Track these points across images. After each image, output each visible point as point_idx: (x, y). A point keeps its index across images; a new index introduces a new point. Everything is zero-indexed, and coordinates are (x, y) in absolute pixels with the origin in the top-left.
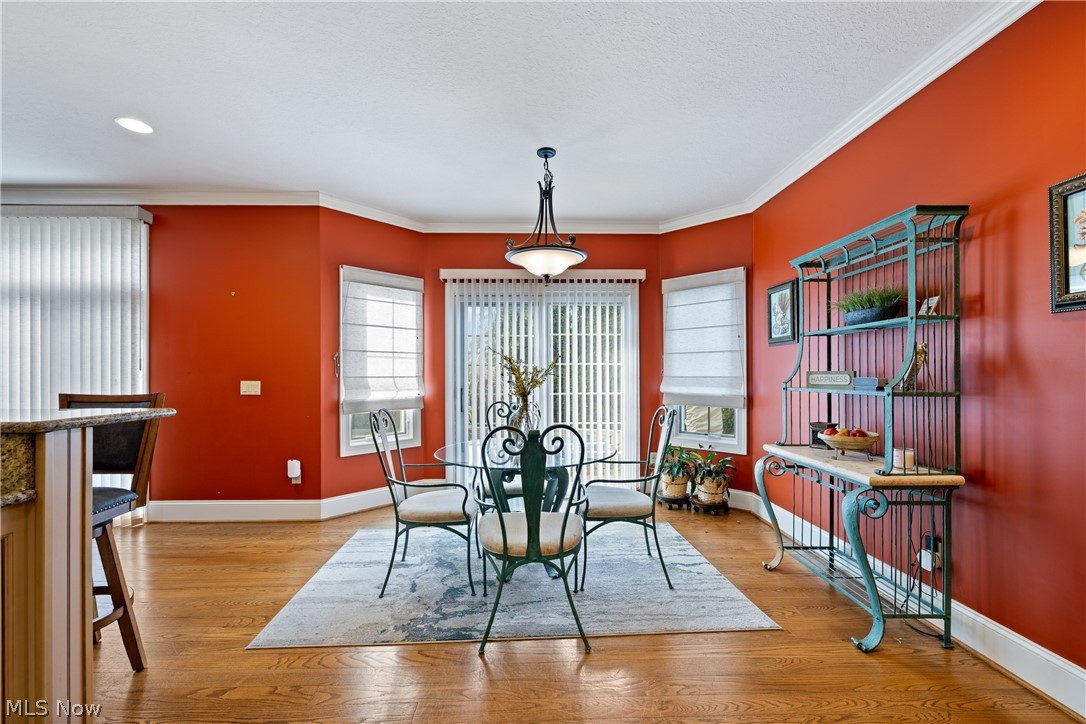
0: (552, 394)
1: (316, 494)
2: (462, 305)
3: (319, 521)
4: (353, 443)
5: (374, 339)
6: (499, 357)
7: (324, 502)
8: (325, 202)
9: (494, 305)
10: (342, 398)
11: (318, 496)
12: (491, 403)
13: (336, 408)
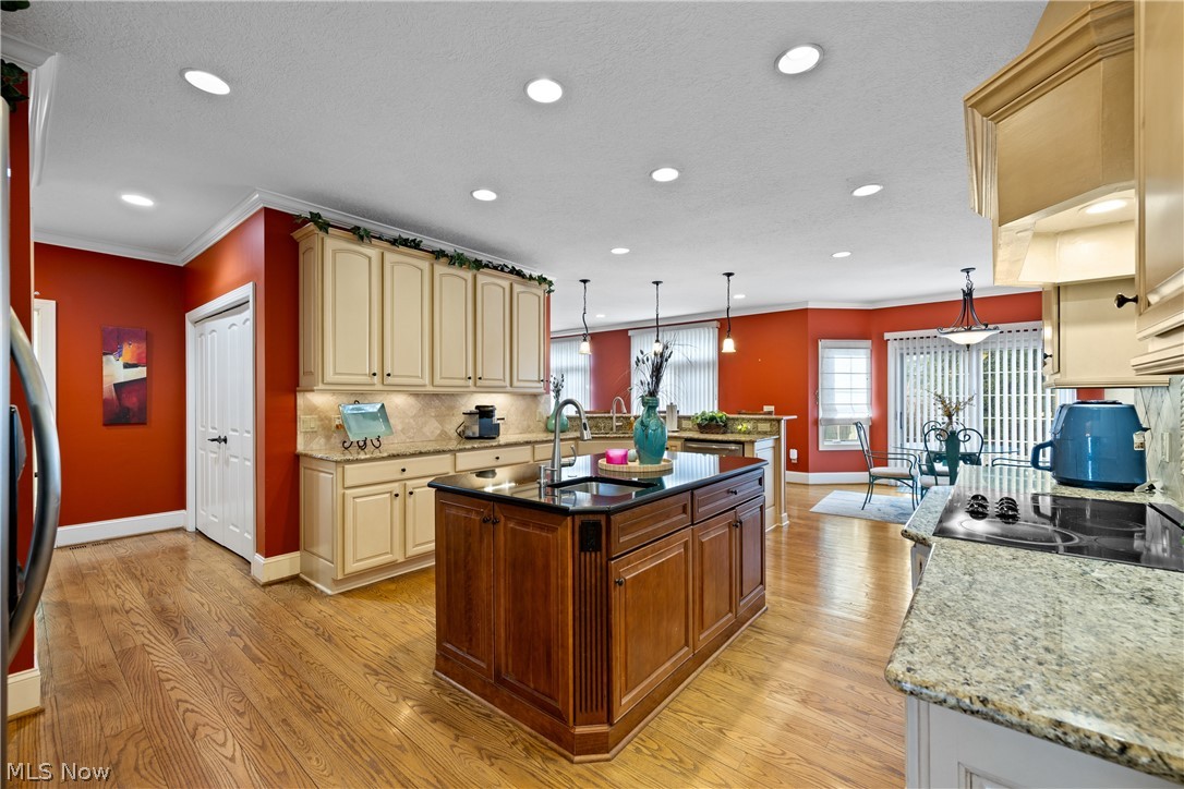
0: (982, 418)
1: (806, 470)
2: (902, 355)
3: (808, 485)
4: (826, 443)
5: (839, 381)
6: (933, 395)
7: (810, 474)
8: (811, 306)
9: (928, 353)
10: (820, 416)
11: (807, 471)
12: (926, 421)
13: (816, 422)
